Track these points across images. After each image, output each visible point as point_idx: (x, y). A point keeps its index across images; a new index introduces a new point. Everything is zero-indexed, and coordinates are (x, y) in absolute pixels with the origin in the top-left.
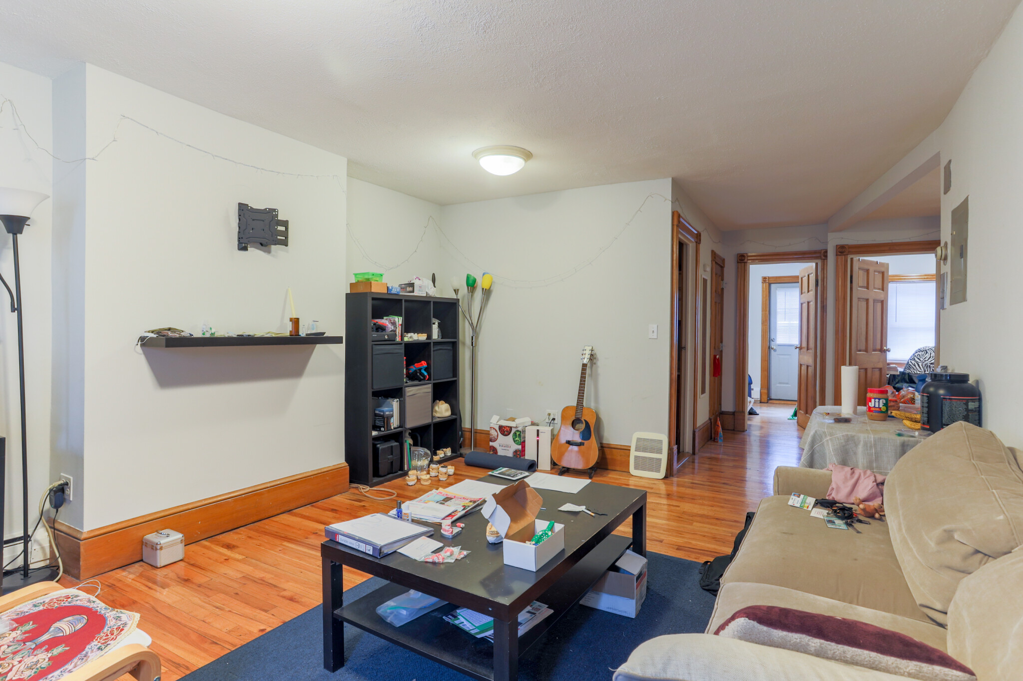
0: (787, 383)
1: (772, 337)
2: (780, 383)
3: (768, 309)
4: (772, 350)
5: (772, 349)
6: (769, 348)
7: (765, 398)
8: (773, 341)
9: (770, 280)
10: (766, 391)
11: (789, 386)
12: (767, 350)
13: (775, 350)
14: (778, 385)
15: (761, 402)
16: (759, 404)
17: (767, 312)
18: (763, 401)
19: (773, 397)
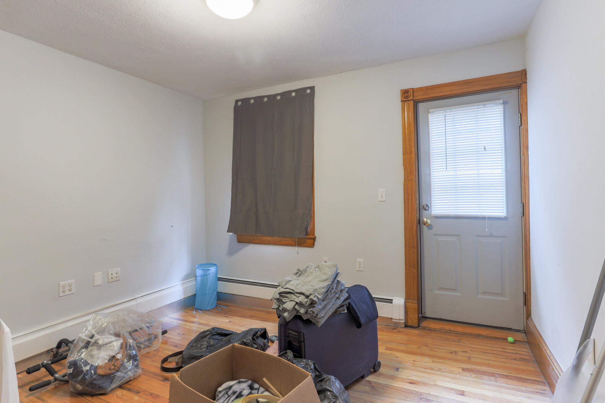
0: (454, 290)
1: (424, 202)
2: (441, 289)
3: (414, 150)
4: (425, 227)
5: (425, 224)
6: (419, 222)
7: (414, 318)
8: (425, 210)
9: (415, 94)
10: (415, 306)
11: (459, 294)
12: (415, 227)
13: (430, 227)
14: (436, 292)
15: (406, 326)
16: (403, 330)
17: (413, 156)
18: (410, 323)
19: (428, 315)
